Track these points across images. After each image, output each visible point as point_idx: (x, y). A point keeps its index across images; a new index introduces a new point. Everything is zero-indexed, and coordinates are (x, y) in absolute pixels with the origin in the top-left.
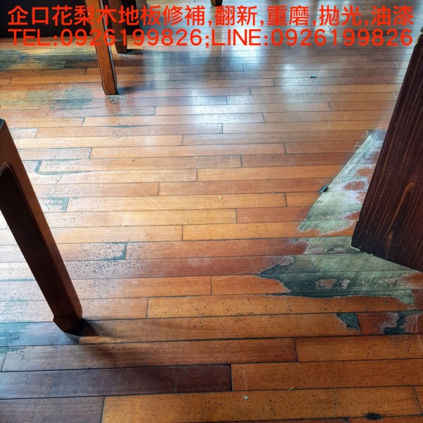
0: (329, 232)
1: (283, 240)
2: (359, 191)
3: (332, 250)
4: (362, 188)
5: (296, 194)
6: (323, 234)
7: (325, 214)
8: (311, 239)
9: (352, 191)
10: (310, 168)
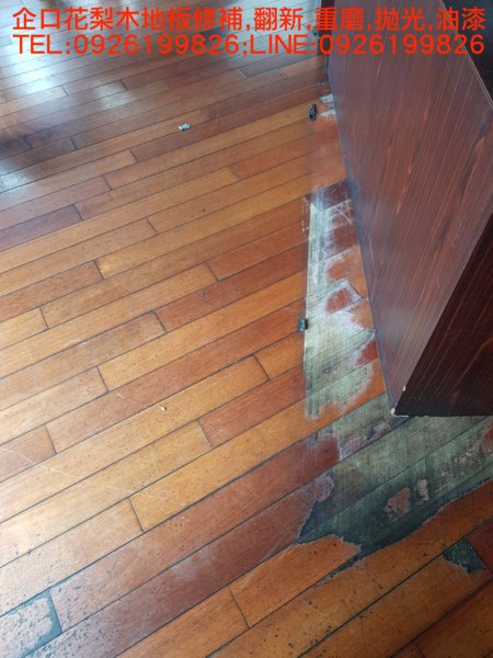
0: (352, 401)
1: (298, 448)
2: (349, 308)
3: (372, 433)
4: (350, 302)
5: (270, 350)
6: (345, 408)
7: (327, 369)
8: (335, 427)
9: (340, 312)
10: (264, 293)
